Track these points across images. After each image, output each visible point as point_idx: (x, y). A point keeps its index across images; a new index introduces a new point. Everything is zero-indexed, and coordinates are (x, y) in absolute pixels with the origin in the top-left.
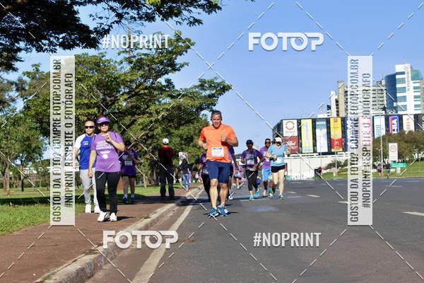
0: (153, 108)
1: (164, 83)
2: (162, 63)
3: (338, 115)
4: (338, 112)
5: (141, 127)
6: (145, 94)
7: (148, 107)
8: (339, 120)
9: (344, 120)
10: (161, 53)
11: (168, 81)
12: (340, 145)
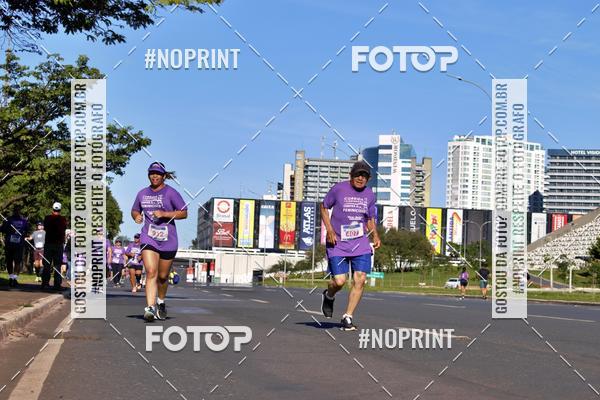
0: (36, 162)
1: (56, 129)
2: (55, 99)
3: (292, 198)
4: (292, 193)
5: (18, 187)
6: (27, 140)
7: (30, 159)
8: (294, 204)
9: (300, 206)
10: (57, 85)
11: (62, 126)
12: (292, 241)
